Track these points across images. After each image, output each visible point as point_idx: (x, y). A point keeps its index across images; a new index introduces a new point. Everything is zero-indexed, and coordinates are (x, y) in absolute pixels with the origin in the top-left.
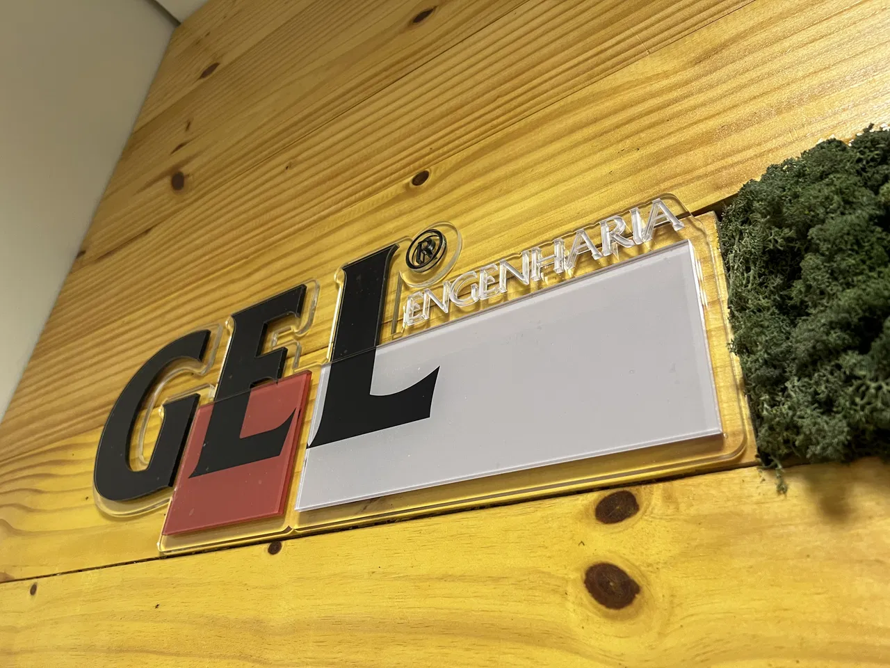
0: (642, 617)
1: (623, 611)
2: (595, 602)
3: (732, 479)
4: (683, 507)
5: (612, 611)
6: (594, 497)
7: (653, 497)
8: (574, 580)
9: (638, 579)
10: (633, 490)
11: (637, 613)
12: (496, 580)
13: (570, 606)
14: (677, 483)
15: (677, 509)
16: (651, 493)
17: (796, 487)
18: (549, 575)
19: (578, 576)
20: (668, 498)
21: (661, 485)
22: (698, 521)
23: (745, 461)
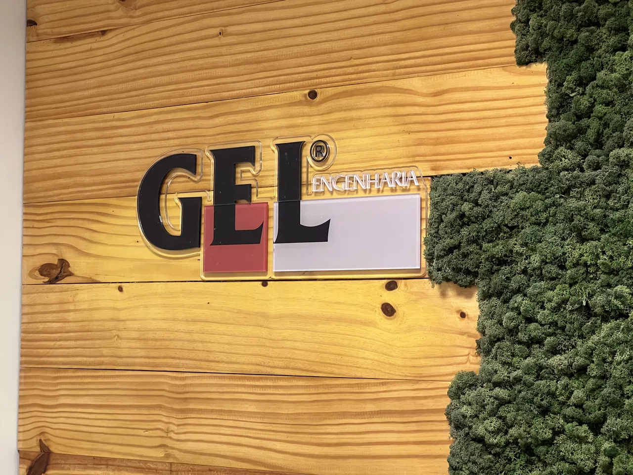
0: (396, 319)
1: (391, 317)
2: (384, 314)
3: (422, 281)
4: (409, 288)
5: (388, 317)
6: (385, 281)
7: (401, 284)
8: (379, 307)
9: (395, 308)
10: (396, 281)
11: (395, 318)
12: (355, 305)
13: (377, 315)
14: (408, 280)
15: (408, 288)
16: (401, 283)
17: (436, 286)
18: (372, 305)
19: (380, 306)
20: (406, 285)
21: (404, 280)
22: (412, 293)
23: (426, 277)
